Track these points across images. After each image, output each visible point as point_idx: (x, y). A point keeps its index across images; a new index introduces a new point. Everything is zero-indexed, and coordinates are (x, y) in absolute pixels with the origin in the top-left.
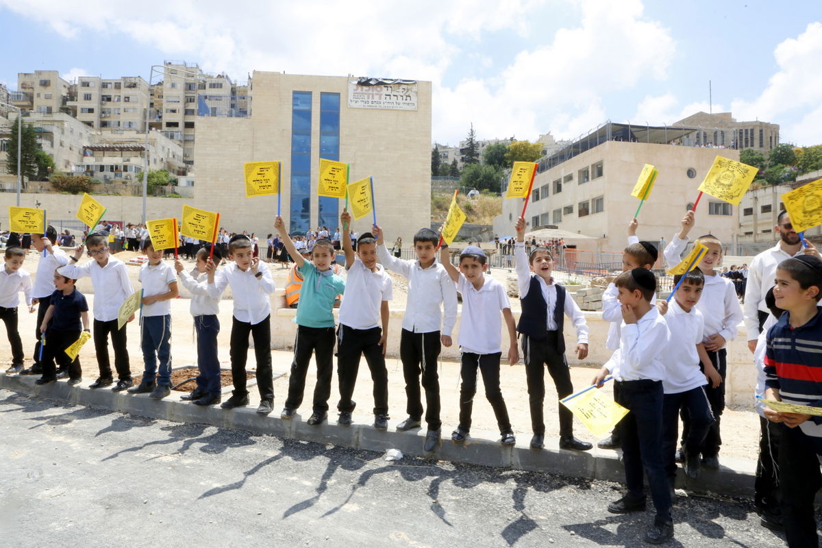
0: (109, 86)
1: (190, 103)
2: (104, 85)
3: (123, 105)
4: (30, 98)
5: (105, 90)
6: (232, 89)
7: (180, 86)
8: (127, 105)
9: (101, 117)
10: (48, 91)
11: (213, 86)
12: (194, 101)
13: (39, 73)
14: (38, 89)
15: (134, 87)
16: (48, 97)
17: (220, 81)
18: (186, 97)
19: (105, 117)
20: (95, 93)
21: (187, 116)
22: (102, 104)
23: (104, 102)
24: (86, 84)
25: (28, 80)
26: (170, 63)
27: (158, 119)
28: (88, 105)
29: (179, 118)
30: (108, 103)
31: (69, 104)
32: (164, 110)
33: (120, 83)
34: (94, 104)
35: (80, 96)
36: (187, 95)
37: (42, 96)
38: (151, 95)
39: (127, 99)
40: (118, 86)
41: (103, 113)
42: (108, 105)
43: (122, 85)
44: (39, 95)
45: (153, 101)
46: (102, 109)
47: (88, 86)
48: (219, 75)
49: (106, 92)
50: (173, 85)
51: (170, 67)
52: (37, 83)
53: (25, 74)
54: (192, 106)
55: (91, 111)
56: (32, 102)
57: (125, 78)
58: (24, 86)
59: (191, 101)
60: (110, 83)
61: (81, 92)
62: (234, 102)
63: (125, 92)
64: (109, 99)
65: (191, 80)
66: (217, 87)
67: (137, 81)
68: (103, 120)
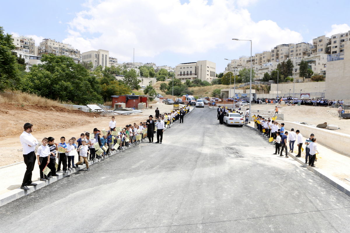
0: (344, 36)
2: (342, 36)
3: (348, 42)
4: (316, 46)
9: (340, 49)
10: (321, 43)
13: (319, 37)
14: (318, 43)
16: (321, 45)
19: (342, 48)
20: (338, 40)
22: (341, 43)
23: (341, 42)
24: (334, 37)
25: (315, 41)
28: (335, 45)
30: (343, 42)
31: (329, 46)
33: (348, 33)
34: (337, 44)
35: (332, 42)
37: (320, 45)
40: (347, 35)
41: (341, 46)
42: (343, 43)
44: (319, 45)
46: (340, 45)
49: (342, 38)
52: (318, 41)
53: (315, 39)
55: (336, 47)
56: (317, 48)
58: (314, 43)
60: (344, 34)
61: (333, 41)
64: (343, 41)
68: (341, 49)
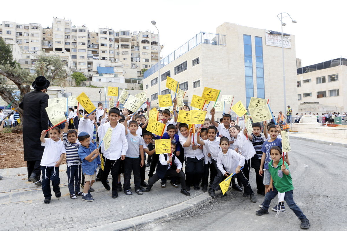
0: (21, 27)
1: (67, 39)
2: (18, 27)
3: (30, 38)
5: (18, 29)
6: (88, 33)
7: (62, 30)
8: (32, 38)
11: (81, 31)
12: (69, 38)
15: (36, 29)
17: (84, 28)
18: (65, 35)
20: (13, 30)
21: (66, 45)
22: (17, 37)
26: (56, 18)
27: (50, 46)
28: (9, 36)
29: (62, 46)
30: (21, 36)
32: (54, 42)
33: (28, 26)
34: (13, 36)
35: (4, 32)
36: (66, 35)
38: (44, 34)
39: (32, 35)
40: (26, 28)
41: (18, 42)
43: (30, 27)
45: (44, 37)
46: (17, 39)
47: (9, 26)
48: (83, 26)
49: (19, 31)
50: (58, 29)
51: (56, 19)
54: (68, 40)
55: (11, 39)
57: (31, 24)
59: (68, 38)
60: (22, 26)
61: (5, 29)
62: (89, 40)
63: (31, 31)
64: (21, 34)
65: (68, 27)
66: (83, 32)
67: (38, 25)
